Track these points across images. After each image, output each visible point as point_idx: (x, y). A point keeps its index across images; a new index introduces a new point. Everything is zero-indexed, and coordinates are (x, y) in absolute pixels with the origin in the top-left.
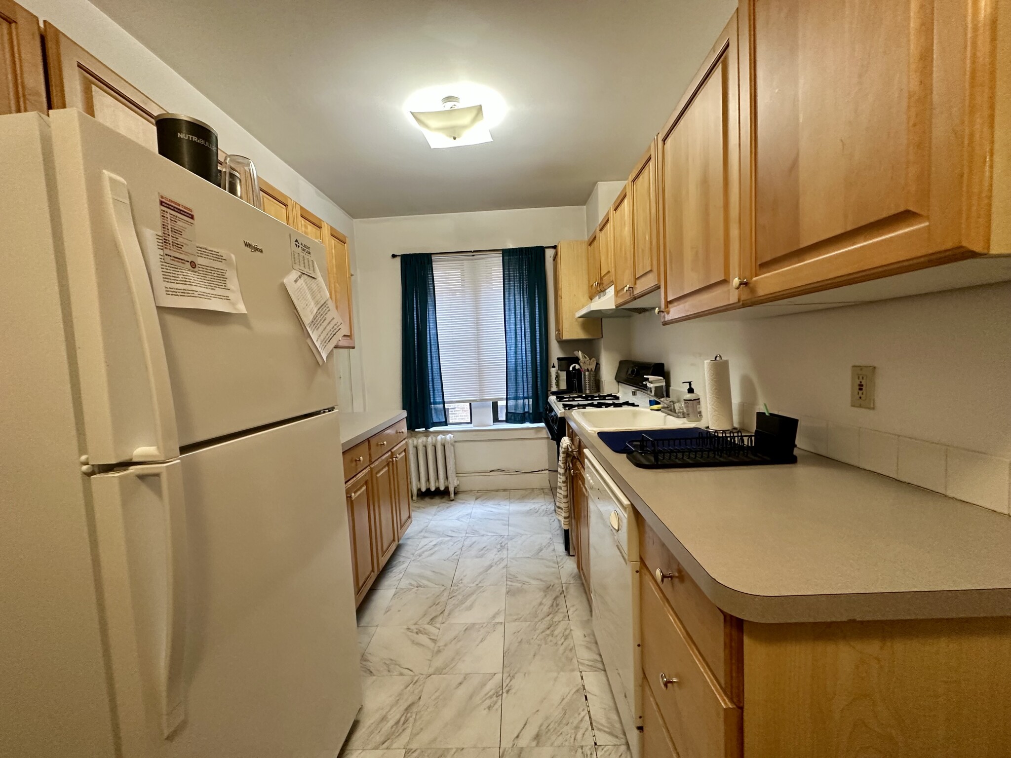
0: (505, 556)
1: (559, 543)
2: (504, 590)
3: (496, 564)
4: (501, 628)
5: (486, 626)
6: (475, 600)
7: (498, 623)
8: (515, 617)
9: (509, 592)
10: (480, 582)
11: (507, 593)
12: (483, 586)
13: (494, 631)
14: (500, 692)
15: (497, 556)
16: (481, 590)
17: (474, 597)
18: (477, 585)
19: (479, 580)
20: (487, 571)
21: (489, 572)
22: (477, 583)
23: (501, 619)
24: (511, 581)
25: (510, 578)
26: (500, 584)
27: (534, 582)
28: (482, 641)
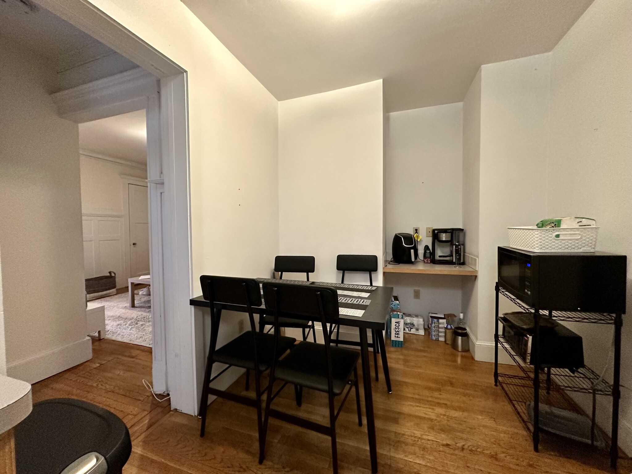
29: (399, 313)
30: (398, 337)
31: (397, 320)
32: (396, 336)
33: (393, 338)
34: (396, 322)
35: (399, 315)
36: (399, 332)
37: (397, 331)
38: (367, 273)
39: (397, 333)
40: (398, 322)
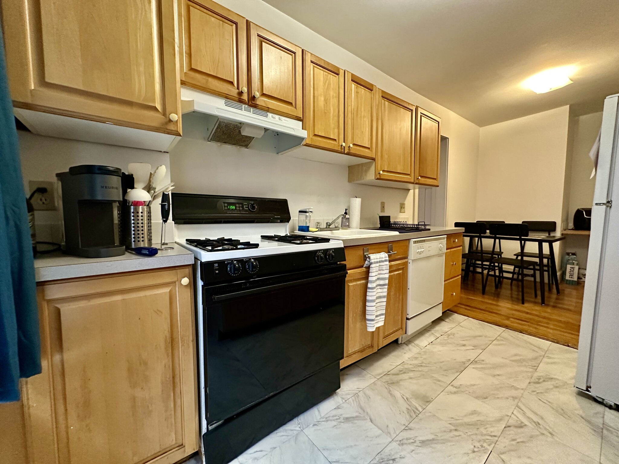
0: (394, 445)
1: (319, 411)
2: (430, 407)
3: (415, 442)
4: (456, 383)
5: (466, 391)
6: (466, 416)
7: (456, 387)
8: (438, 382)
9: (428, 402)
10: (451, 431)
11: (429, 402)
12: (450, 424)
13: (461, 385)
14: (475, 362)
15: (403, 454)
16: (455, 422)
17: (467, 420)
18: (456, 430)
19: (452, 434)
20: (433, 439)
21: (430, 437)
22: (456, 433)
23: (450, 388)
24: (417, 409)
25: (415, 412)
26: (430, 414)
27: (398, 394)
28: (474, 385)
29: (574, 262)
30: (572, 278)
31: (572, 266)
32: (571, 277)
33: (567, 277)
34: (571, 268)
35: (574, 263)
36: (573, 274)
37: (572, 274)
38: (546, 233)
39: (571, 275)
40: (573, 267)
